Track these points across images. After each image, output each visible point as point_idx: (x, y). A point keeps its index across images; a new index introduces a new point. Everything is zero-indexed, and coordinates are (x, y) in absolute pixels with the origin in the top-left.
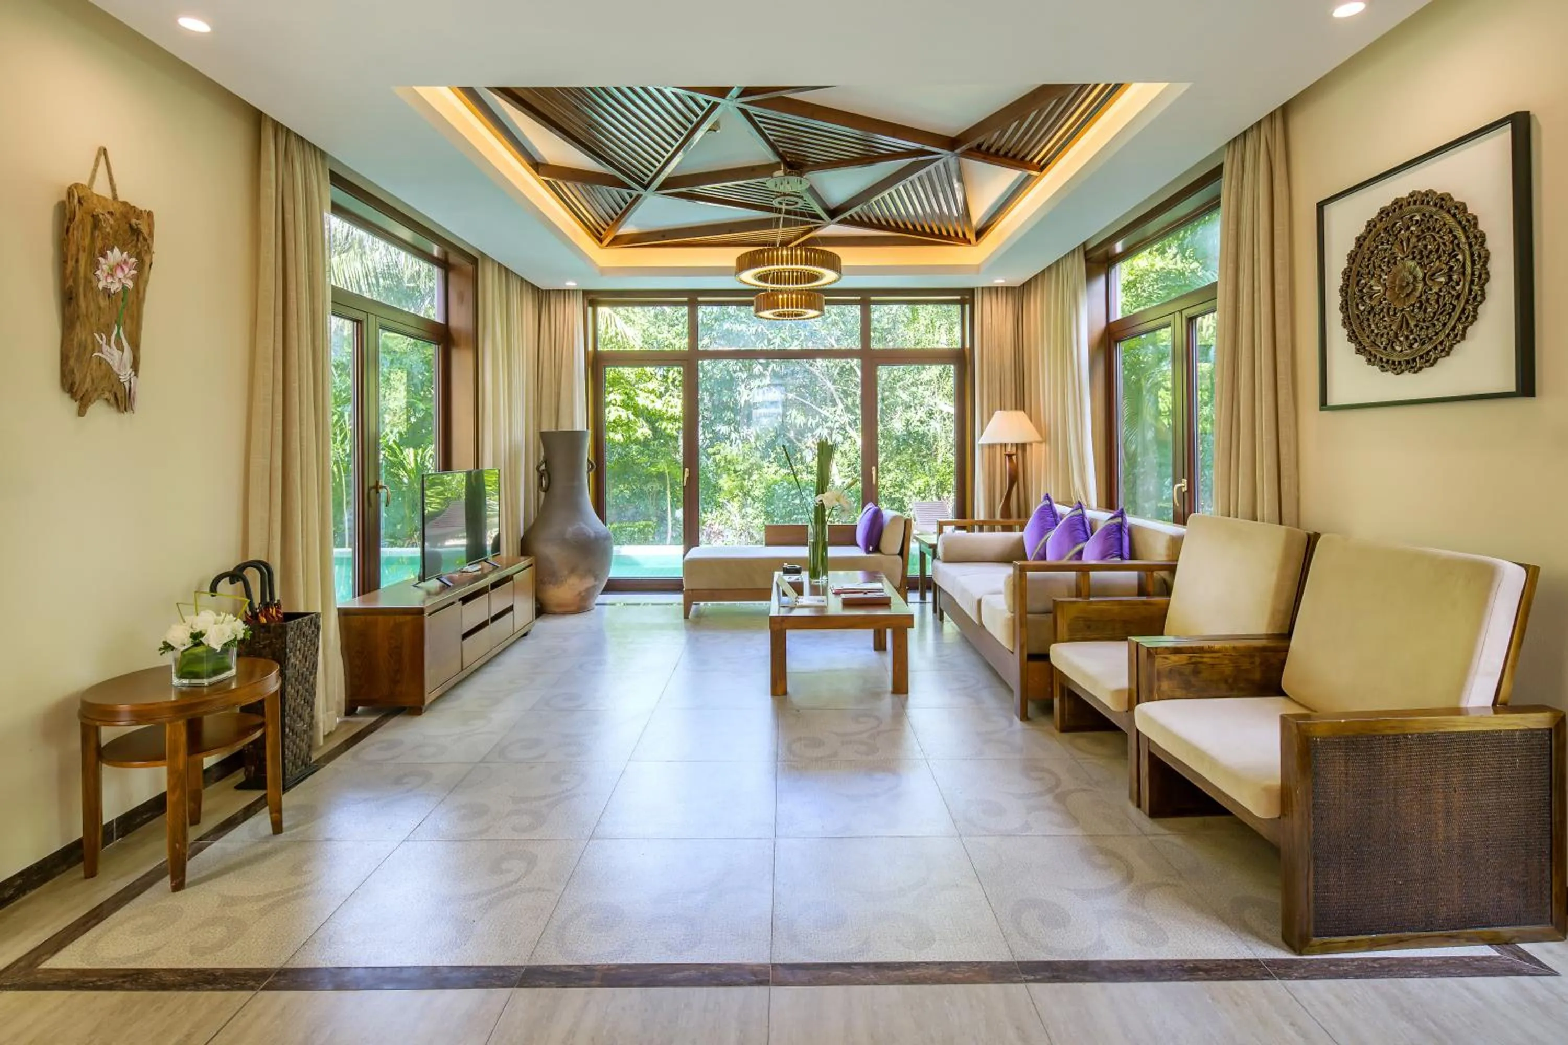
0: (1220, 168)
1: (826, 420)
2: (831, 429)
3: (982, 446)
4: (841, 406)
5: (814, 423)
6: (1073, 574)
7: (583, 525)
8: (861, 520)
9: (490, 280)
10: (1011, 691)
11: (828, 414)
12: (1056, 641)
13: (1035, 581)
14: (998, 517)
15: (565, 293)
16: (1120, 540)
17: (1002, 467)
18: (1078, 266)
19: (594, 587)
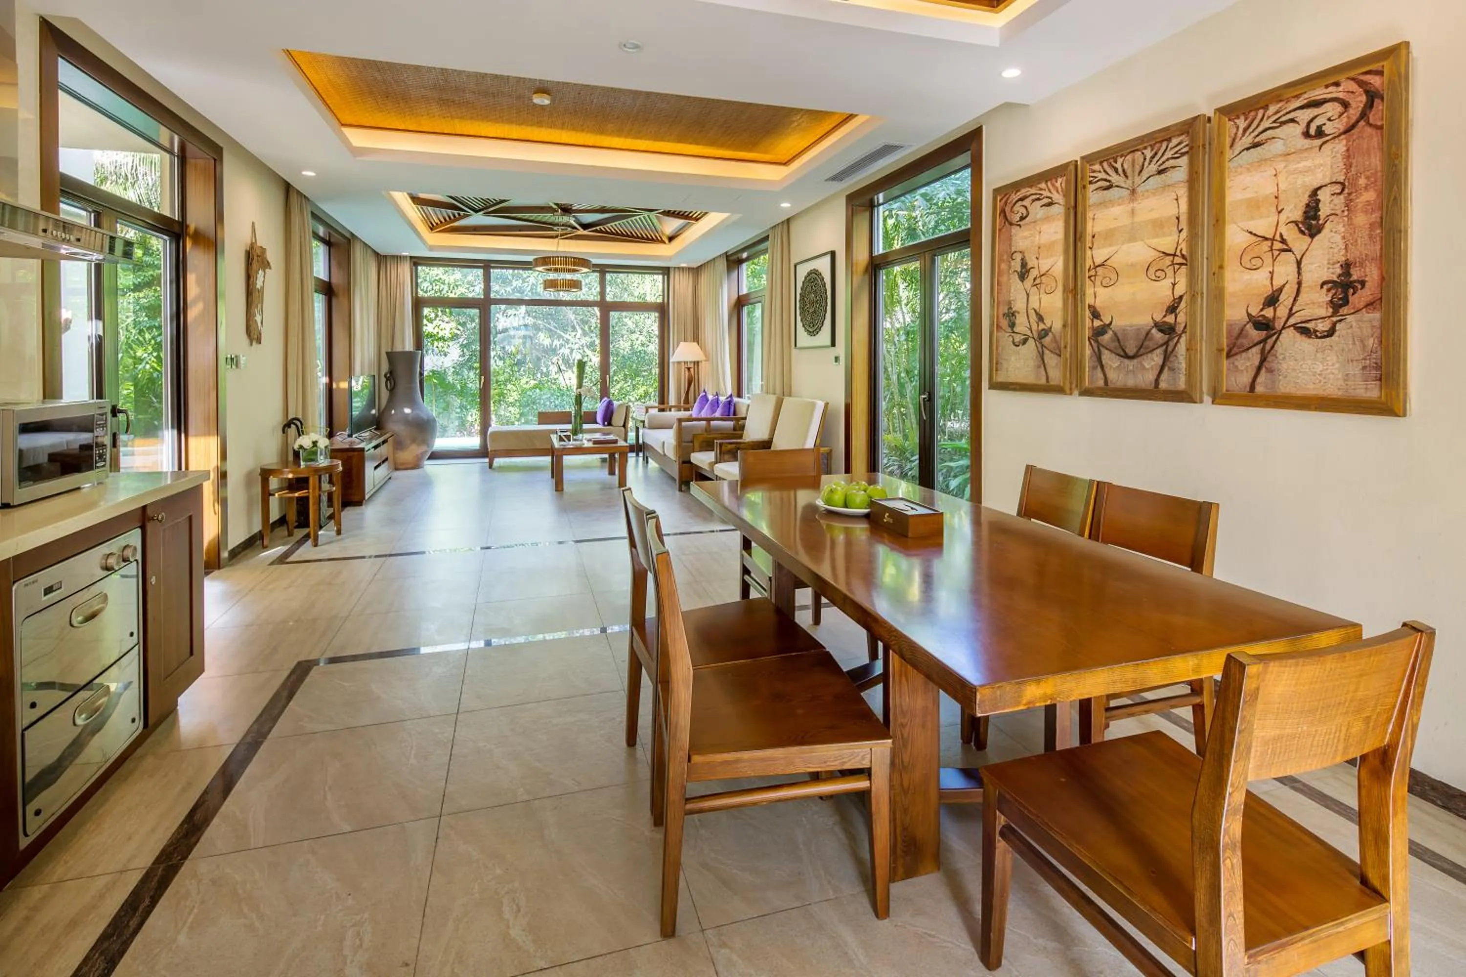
0: (768, 236)
1: (567, 341)
2: (572, 350)
3: (674, 363)
4: (580, 332)
5: (558, 343)
6: (704, 422)
7: (419, 412)
8: (599, 408)
9: (358, 253)
10: (675, 480)
11: (569, 338)
12: (693, 452)
13: (687, 427)
14: (682, 404)
15: (398, 258)
16: (729, 408)
17: (685, 375)
18: (722, 265)
19: (423, 454)
